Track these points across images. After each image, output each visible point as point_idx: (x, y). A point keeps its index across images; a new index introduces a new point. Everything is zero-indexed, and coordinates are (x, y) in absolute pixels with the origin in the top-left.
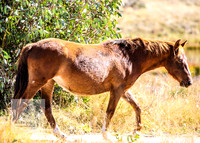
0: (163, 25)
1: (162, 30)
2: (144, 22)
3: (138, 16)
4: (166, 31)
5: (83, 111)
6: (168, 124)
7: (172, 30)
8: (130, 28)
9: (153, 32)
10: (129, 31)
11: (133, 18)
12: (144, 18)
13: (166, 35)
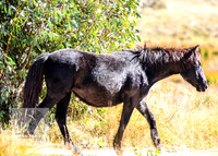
0: (186, 27)
1: (185, 33)
2: (164, 24)
3: (159, 18)
4: (189, 34)
5: (98, 123)
6: (192, 137)
7: (196, 33)
8: (150, 30)
9: (174, 35)
10: (149, 34)
11: (152, 20)
12: (164, 20)
13: (189, 38)
